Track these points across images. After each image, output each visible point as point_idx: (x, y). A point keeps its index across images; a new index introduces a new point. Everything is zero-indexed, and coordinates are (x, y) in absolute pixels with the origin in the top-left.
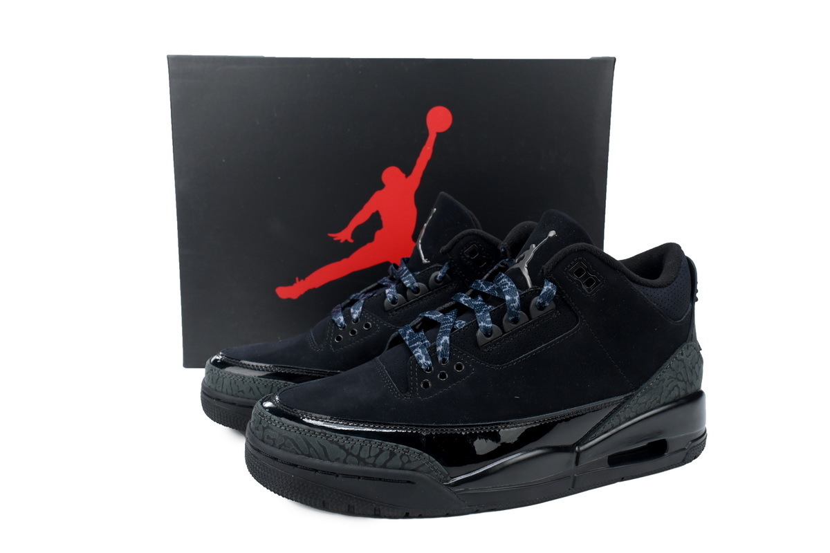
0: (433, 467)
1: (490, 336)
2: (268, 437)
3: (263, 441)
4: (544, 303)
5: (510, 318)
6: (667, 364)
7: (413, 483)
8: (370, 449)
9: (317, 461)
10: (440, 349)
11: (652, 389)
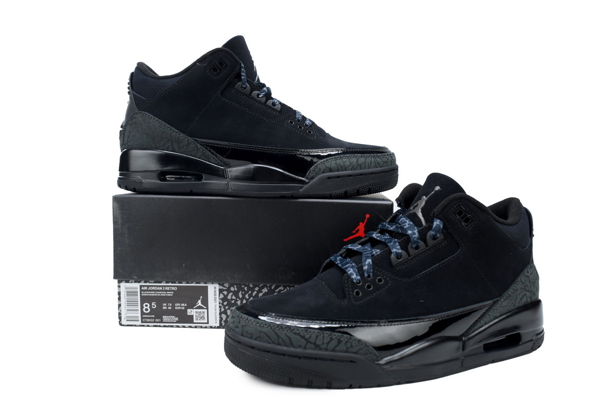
0: (368, 350)
1: (400, 259)
2: (247, 332)
3: (242, 335)
4: (436, 235)
5: (414, 246)
6: (519, 279)
7: (355, 362)
8: (323, 338)
9: (285, 348)
10: (366, 268)
11: (510, 296)
